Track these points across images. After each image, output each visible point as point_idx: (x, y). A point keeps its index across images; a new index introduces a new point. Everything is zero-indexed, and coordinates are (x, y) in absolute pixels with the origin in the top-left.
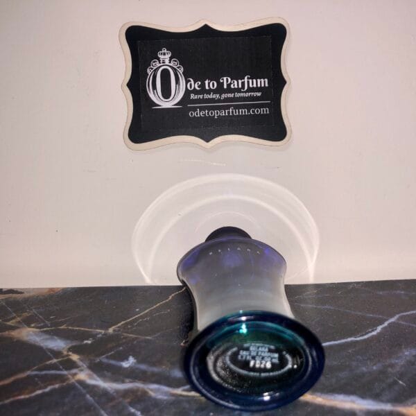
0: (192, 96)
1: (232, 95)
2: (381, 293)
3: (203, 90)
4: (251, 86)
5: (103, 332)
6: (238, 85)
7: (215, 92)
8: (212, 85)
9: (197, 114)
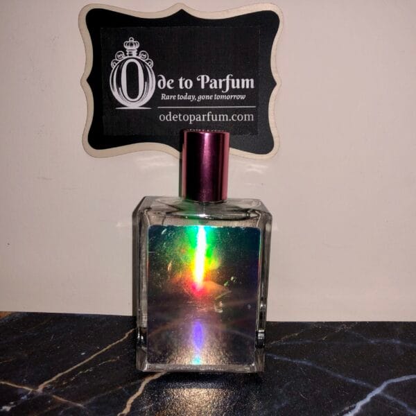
0: (164, 97)
3: (176, 90)
4: (233, 87)
5: (31, 390)
6: (218, 86)
7: (190, 92)
8: (187, 84)
9: (168, 118)
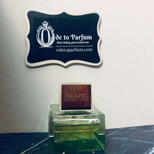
0: (58, 42)
1: (76, 43)
2: (146, 131)
3: (63, 40)
4: (84, 39)
6: (79, 38)
7: (68, 41)
8: (67, 38)
9: (60, 50)
